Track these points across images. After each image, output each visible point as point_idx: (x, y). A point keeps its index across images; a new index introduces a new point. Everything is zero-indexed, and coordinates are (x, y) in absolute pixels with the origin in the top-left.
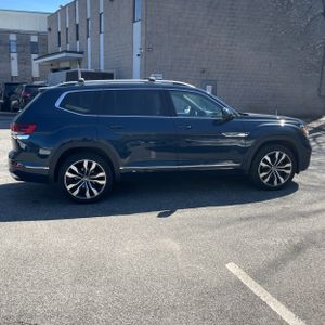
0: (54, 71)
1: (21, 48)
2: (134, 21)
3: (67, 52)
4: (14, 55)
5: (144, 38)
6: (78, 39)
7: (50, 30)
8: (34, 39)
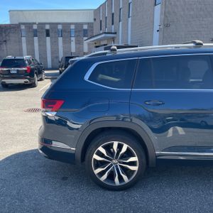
0: (97, 47)
1: (77, 34)
2: (156, 5)
3: (105, 33)
4: (73, 39)
5: (163, 17)
6: (113, 24)
7: (95, 20)
8: (85, 27)
